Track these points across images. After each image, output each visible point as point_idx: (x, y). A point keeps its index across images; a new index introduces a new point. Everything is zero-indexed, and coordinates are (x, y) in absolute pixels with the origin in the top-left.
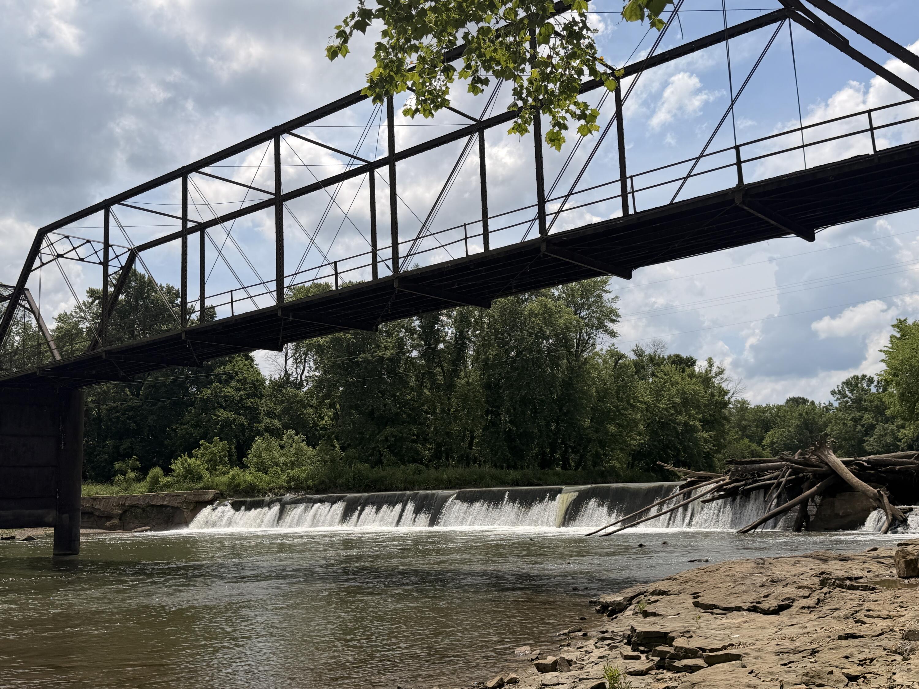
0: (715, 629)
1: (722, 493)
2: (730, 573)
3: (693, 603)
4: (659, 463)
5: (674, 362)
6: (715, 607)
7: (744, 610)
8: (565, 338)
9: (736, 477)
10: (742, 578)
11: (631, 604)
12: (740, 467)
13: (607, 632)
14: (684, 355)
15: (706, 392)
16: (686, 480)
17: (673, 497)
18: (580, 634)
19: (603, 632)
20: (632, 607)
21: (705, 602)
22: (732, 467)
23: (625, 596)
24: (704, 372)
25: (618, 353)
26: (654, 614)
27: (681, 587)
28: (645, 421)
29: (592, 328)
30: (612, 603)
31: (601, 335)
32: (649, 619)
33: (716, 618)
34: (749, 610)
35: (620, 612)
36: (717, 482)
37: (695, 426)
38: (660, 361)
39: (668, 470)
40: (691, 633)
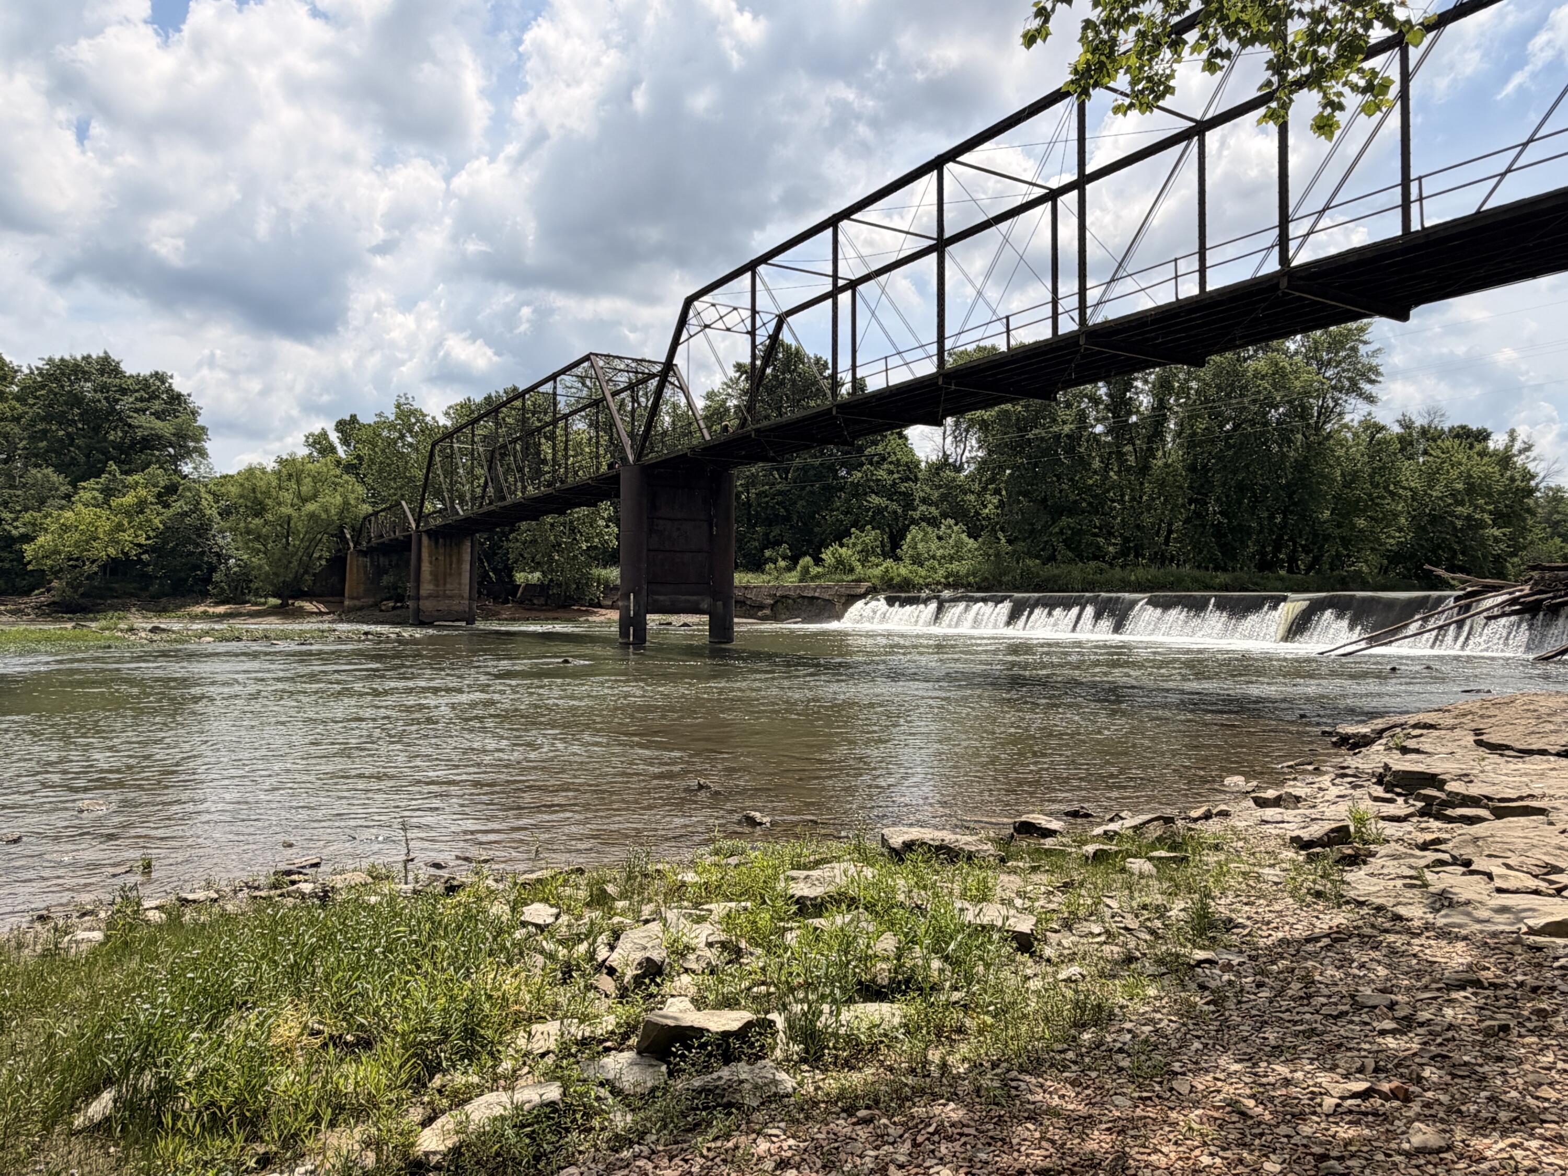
0: (1506, 775)
1: (1517, 607)
2: (1532, 707)
3: (1475, 741)
4: (1427, 567)
5: (1457, 436)
6: (1508, 747)
7: (1551, 754)
8: (1302, 405)
9: (1540, 587)
10: (1548, 715)
11: (1380, 738)
12: (1547, 575)
13: (1348, 767)
14: (1474, 427)
15: (1502, 475)
16: (1464, 589)
17: (1443, 612)
18: (1310, 768)
19: (1343, 768)
20: (1383, 741)
21: (1492, 741)
22: (1536, 574)
23: (1373, 727)
24: (1502, 448)
25: (1375, 425)
26: (1417, 751)
27: (1457, 721)
28: (1409, 513)
29: (1341, 392)
30: (1355, 735)
31: (1353, 401)
32: (1409, 757)
33: (1507, 762)
34: (1558, 754)
35: (1365, 745)
36: (1510, 593)
37: (1482, 520)
38: (1436, 434)
39: (1438, 576)
40: (1472, 778)
